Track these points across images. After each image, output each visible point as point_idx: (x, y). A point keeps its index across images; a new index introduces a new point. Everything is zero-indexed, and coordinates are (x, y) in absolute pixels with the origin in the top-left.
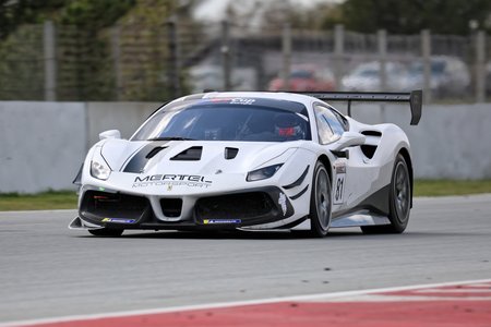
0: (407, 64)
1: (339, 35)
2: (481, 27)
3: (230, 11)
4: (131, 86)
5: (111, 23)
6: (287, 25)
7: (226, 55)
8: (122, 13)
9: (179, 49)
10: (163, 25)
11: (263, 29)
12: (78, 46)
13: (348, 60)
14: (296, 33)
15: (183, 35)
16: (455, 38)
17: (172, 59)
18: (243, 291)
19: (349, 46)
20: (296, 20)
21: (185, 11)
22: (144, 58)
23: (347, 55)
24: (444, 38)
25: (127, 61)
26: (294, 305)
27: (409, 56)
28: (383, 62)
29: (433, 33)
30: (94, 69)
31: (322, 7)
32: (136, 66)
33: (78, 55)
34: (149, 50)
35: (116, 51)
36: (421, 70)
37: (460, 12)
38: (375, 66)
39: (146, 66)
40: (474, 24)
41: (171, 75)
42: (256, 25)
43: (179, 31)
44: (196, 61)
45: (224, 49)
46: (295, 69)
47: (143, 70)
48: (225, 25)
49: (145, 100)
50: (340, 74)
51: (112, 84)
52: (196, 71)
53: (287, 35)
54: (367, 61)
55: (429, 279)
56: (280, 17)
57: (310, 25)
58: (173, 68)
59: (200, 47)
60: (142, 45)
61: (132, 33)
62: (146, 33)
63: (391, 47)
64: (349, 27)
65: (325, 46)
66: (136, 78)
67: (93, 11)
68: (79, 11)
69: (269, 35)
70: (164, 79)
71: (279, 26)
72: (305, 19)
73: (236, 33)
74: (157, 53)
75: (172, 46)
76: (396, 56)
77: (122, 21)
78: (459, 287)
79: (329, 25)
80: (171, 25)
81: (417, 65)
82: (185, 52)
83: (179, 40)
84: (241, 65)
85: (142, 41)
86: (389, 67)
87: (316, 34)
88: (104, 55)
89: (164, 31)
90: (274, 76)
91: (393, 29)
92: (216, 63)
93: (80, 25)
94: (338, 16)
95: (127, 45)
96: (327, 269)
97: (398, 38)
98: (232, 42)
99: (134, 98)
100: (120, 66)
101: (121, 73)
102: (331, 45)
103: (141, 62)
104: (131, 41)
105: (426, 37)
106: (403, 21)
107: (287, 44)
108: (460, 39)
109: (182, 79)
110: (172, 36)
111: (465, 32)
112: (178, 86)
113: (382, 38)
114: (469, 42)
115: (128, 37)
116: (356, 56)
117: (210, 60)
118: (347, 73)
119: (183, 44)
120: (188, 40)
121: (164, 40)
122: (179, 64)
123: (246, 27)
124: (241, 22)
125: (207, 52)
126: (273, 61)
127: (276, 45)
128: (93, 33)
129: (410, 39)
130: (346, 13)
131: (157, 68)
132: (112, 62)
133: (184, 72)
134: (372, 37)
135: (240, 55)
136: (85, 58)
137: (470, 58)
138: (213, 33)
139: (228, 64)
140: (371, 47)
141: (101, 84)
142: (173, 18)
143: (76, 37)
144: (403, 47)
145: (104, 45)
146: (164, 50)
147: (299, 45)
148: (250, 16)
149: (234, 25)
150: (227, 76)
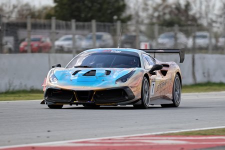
0: (84, 35)
1: (54, 21)
2: (119, 19)
6: (29, 17)
7: (1, 30)
11: (17, 18)
13: (58, 33)
14: (33, 21)
16: (107, 24)
18: (9, 141)
19: (58, 27)
20: (33, 14)
23: (58, 31)
24: (102, 24)
26: (33, 148)
27: (86, 32)
28: (74, 35)
29: (97, 21)
31: (45, 8)
36: (91, 38)
37: (109, 11)
38: (70, 36)
40: (115, 17)
42: (14, 17)
46: (32, 37)
50: (53, 40)
53: (29, 21)
54: (66, 34)
55: (96, 136)
56: (26, 13)
57: (39, 17)
63: (77, 27)
64: (58, 18)
65: (47, 26)
69: (20, 21)
71: (25, 17)
72: (37, 14)
73: (5, 20)
76: (80, 32)
78: (110, 139)
79: (49, 17)
81: (89, 36)
84: (7, 35)
86: (77, 36)
87: (42, 21)
90: (23, 40)
91: (78, 19)
94: (53, 12)
96: (49, 131)
97: (81, 24)
102: (50, 26)
105: (94, 23)
106: (83, 15)
107: (29, 25)
108: (109, 24)
111: (111, 21)
113: (73, 23)
114: (113, 26)
116: (61, 31)
118: (57, 40)
123: (9, 17)
124: (7, 15)
126: (22, 33)
127: (24, 26)
129: (86, 24)
130: (56, 11)
134: (69, 23)
135: (7, 30)
137: (113, 33)
139: (1, 34)
140: (68, 27)
144: (83, 27)
147: (35, 26)
148: (12, 12)
149: (4, 16)
150: (1, 40)
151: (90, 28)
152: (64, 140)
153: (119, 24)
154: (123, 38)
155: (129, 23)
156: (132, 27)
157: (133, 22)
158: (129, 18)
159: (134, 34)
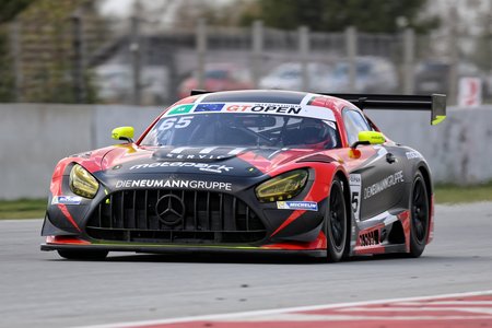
0: (331, 64)
1: (258, 32)
2: (410, 26)
3: (138, 6)
4: (33, 86)
5: (10, 18)
6: (201, 21)
7: (136, 53)
8: (22, 7)
9: (84, 46)
10: (67, 20)
11: (176, 25)
13: (266, 59)
14: (212, 30)
15: (89, 31)
16: (383, 37)
17: (77, 58)
18: (152, 310)
19: (269, 44)
20: (210, 18)
21: (89, 6)
22: (46, 55)
23: (268, 54)
24: (370, 36)
25: (28, 60)
26: (208, 324)
27: (332, 56)
28: (305, 62)
29: (360, 30)
32: (38, 64)
34: (53, 46)
35: (16, 48)
36: (346, 71)
37: (387, 8)
38: (296, 67)
39: (49, 65)
40: (402, 22)
41: (76, 75)
42: (167, 22)
43: (85, 27)
44: (103, 59)
45: (134, 47)
46: (210, 67)
47: (44, 70)
48: (135, 20)
49: (48, 101)
50: (258, 75)
51: (11, 85)
52: (103, 70)
53: (202, 32)
54: (288, 61)
55: (354, 297)
56: (194, 12)
57: (225, 22)
58: (77, 66)
59: (107, 45)
60: (44, 42)
61: (32, 28)
62: (48, 28)
63: (314, 45)
64: (269, 23)
65: (242, 43)
66: (37, 77)
70: (68, 78)
71: (193, 22)
72: (219, 16)
73: (147, 30)
74: (61, 51)
75: (77, 44)
76: (318, 55)
77: (23, 15)
78: (385, 306)
79: (247, 21)
80: (76, 21)
81: (342, 65)
82: (90, 49)
83: (84, 37)
84: (153, 63)
85: (46, 37)
86: (312, 67)
87: (232, 31)
88: (1, 53)
89: (69, 26)
90: (187, 76)
91: (315, 25)
92: (124, 62)
95: (30, 42)
96: (245, 286)
97: (321, 36)
98: (142, 40)
99: (35, 99)
100: (19, 65)
101: (21, 73)
102: (248, 43)
103: (44, 61)
104: (33, 37)
105: (351, 35)
106: (326, 16)
107: (201, 42)
108: (387, 37)
109: (87, 79)
110: (76, 32)
111: (392, 29)
112: (82, 86)
113: (303, 35)
114: (396, 41)
116: (276, 55)
117: (118, 58)
118: (265, 74)
119: (89, 41)
120: (93, 36)
121: (68, 37)
122: (84, 62)
123: (157, 23)
124: (151, 19)
125: (115, 50)
126: (186, 60)
127: (189, 42)
129: (334, 36)
130: (265, 9)
131: (61, 67)
132: (12, 60)
133: (90, 71)
134: (293, 34)
135: (150, 53)
137: (397, 57)
138: (120, 29)
139: (137, 62)
140: (291, 45)
142: (77, 13)
144: (325, 45)
146: (67, 46)
147: (215, 43)
148: (162, 11)
149: (144, 21)
150: (137, 76)
151: (341, 46)
153: (409, 38)
154: (420, 68)
155: (434, 35)
156: (440, 45)
157: (445, 31)
158: (435, 24)
159: (445, 60)
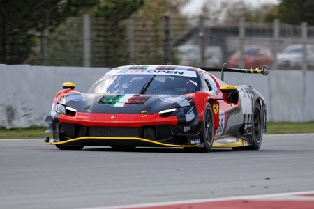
1: (276, 25)
3: (205, 9)
5: (127, 16)
6: (243, 19)
7: (202, 38)
8: (134, 9)
9: (171, 33)
10: (162, 18)
11: (226, 21)
12: (106, 31)
13: (281, 42)
14: (248, 25)
15: (174, 25)
17: (167, 40)
18: (212, 192)
19: (283, 33)
20: (248, 15)
21: (175, 9)
22: (148, 39)
23: (282, 39)
25: (137, 42)
26: (245, 202)
28: (305, 44)
30: (116, 46)
31: (265, 7)
32: (144, 44)
33: (105, 37)
34: (152, 34)
35: (130, 34)
38: (299, 46)
39: (150, 44)
41: (166, 51)
42: (222, 18)
43: (172, 22)
44: (182, 41)
45: (201, 34)
46: (247, 48)
47: (147, 47)
48: (202, 18)
50: (275, 52)
51: (128, 56)
52: (183, 48)
53: (242, 26)
54: (295, 43)
56: (237, 13)
57: (257, 19)
58: (167, 46)
59: (185, 33)
60: (147, 31)
61: (140, 23)
62: (150, 23)
63: (310, 34)
64: (283, 20)
66: (142, 52)
67: (115, 8)
68: (106, 8)
69: (230, 25)
70: (161, 53)
71: (237, 19)
72: (254, 15)
73: (209, 24)
74: (157, 36)
75: (167, 32)
76: (313, 39)
77: (134, 15)
79: (270, 19)
80: (167, 18)
83: (172, 28)
84: (212, 44)
85: (148, 28)
86: (308, 46)
87: (261, 25)
88: (122, 37)
91: (311, 22)
92: (195, 43)
93: (107, 17)
94: (275, 13)
98: (206, 30)
100: (132, 44)
101: (133, 49)
102: (271, 32)
103: (147, 42)
104: (140, 28)
107: (242, 31)
109: (173, 53)
110: (167, 25)
112: (170, 58)
113: (304, 27)
115: (138, 25)
116: (287, 40)
117: (190, 41)
118: (281, 51)
119: (175, 30)
120: (177, 27)
121: (162, 28)
122: (172, 43)
123: (216, 19)
124: (212, 17)
125: (190, 35)
126: (232, 42)
127: (235, 32)
128: (116, 23)
130: (281, 11)
131: (157, 47)
132: (127, 42)
133: (175, 49)
134: (298, 27)
135: (211, 38)
136: (110, 39)
138: (194, 23)
139: (203, 44)
140: (297, 33)
141: (120, 56)
142: (167, 14)
143: (104, 25)
145: (122, 30)
146: (162, 34)
147: (250, 32)
148: (219, 12)
149: (207, 18)
150: (203, 52)
152: (289, 191)
